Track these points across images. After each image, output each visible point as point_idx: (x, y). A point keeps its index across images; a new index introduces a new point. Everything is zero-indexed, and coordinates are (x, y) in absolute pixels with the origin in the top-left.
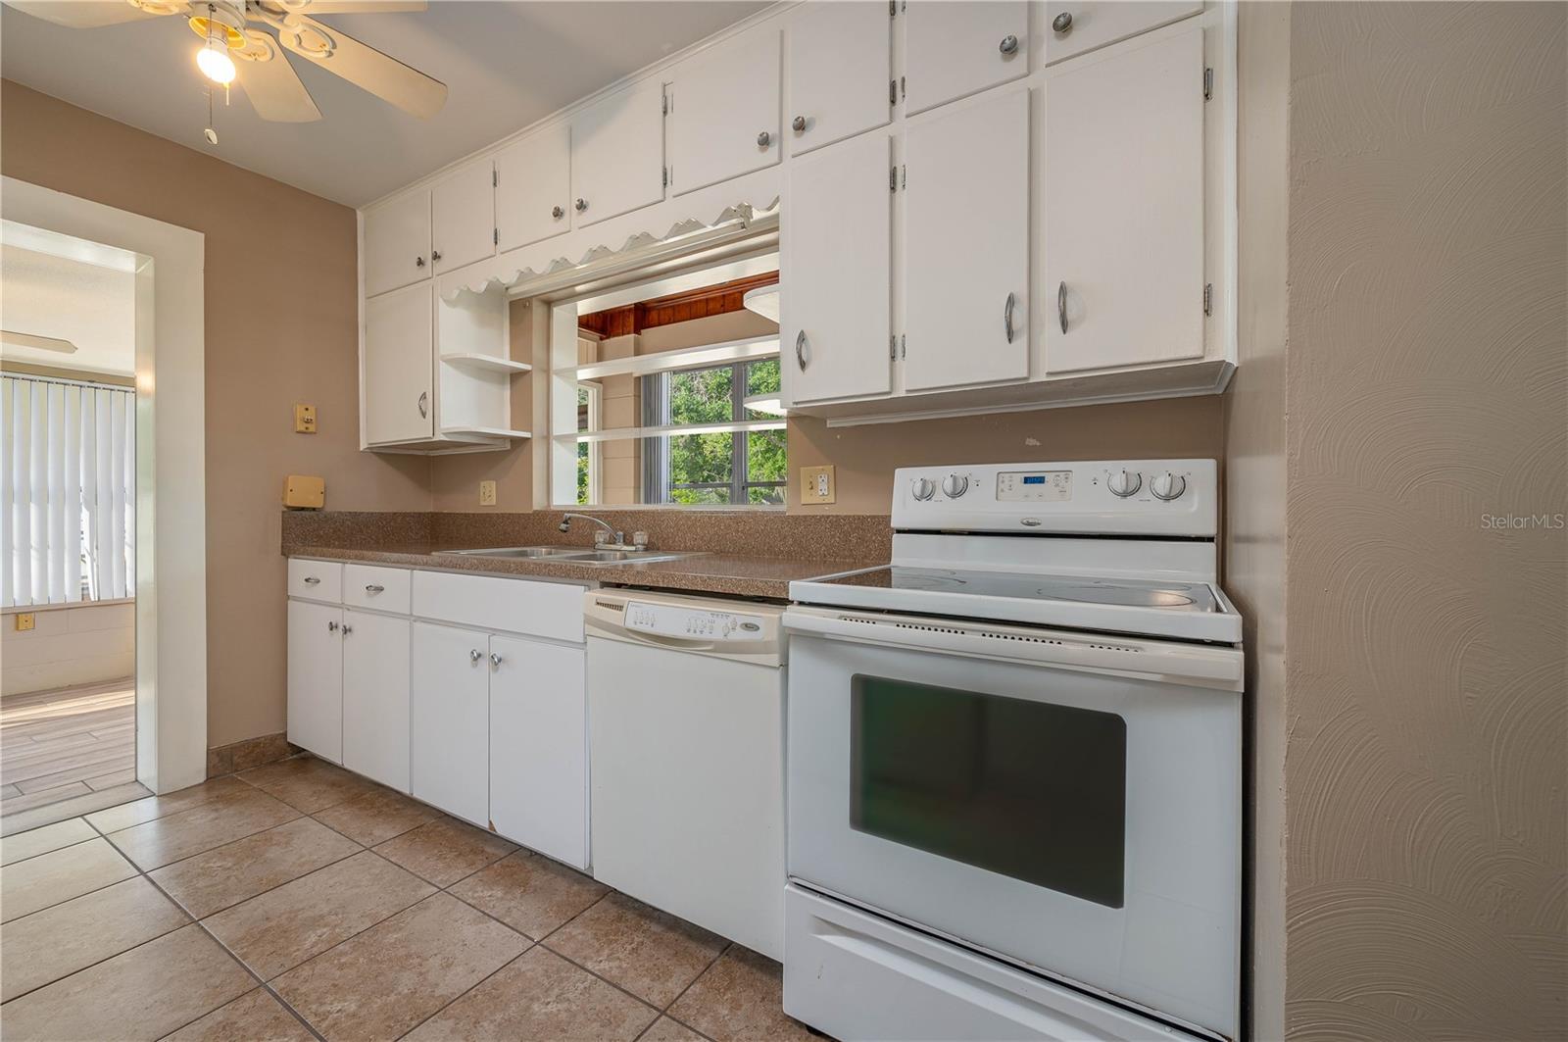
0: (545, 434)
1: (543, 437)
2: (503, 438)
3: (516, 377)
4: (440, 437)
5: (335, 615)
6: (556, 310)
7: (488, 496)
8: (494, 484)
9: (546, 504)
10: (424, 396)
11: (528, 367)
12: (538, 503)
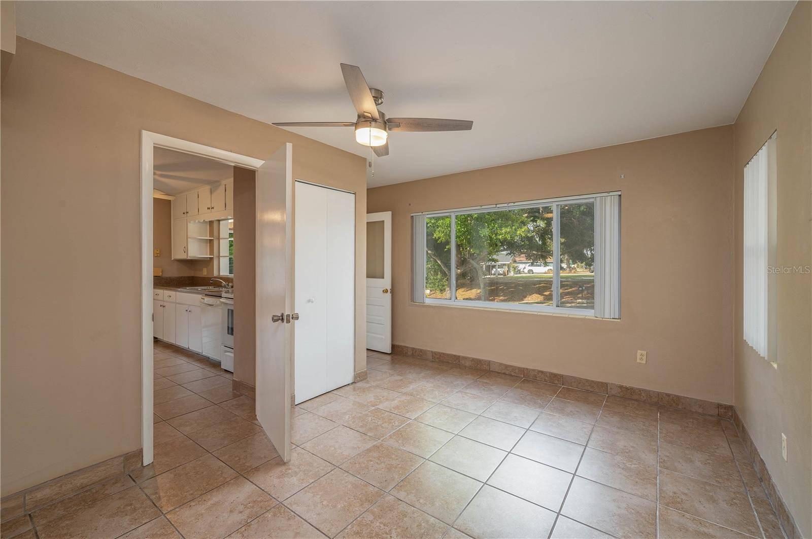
0: (218, 255)
1: (217, 257)
2: (208, 258)
3: (211, 241)
4: (189, 258)
5: (162, 303)
6: (221, 222)
7: (204, 273)
8: (206, 269)
9: (218, 274)
10: (185, 247)
11: (212, 238)
12: (215, 274)
